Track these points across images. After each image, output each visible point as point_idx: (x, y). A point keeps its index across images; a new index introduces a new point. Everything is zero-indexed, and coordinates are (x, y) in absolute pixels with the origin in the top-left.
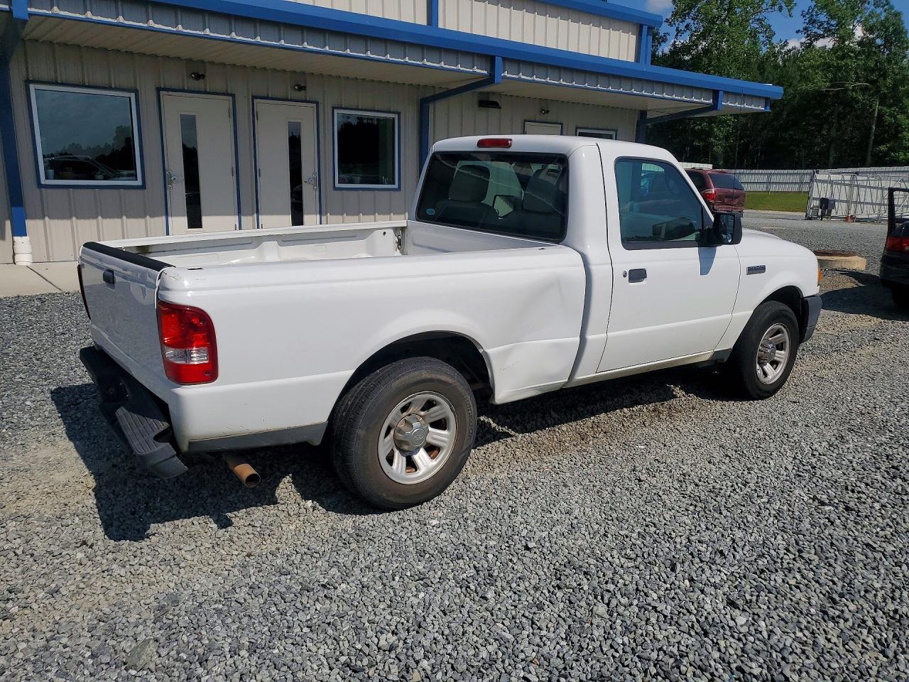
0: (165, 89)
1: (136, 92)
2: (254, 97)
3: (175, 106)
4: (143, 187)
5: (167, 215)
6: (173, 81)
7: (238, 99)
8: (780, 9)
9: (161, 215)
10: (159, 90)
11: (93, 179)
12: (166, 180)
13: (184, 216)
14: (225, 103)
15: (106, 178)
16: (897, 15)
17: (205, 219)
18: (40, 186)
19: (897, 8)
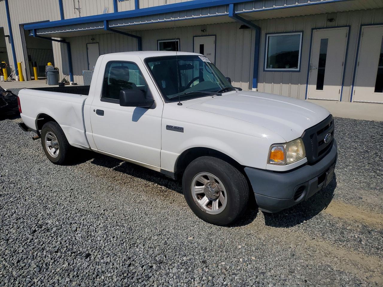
0: (316, 29)
1: (303, 32)
2: (362, 25)
3: (319, 35)
4: (299, 71)
5: (307, 84)
6: (320, 25)
7: (352, 28)
9: (305, 84)
10: (313, 29)
11: (285, 68)
12: (309, 68)
13: (314, 84)
14: (345, 30)
15: (290, 67)
17: (325, 87)
18: (264, 70)
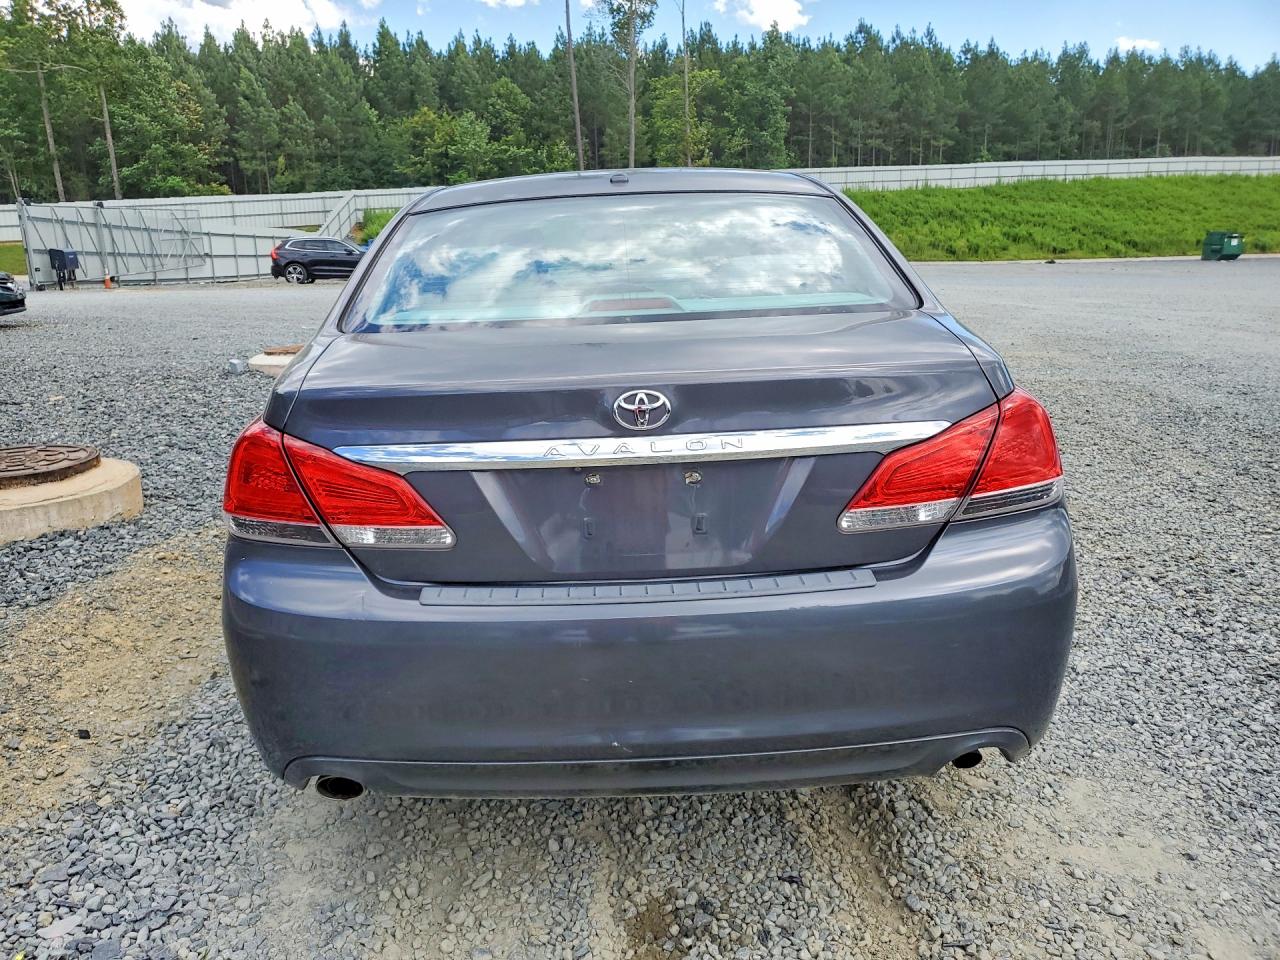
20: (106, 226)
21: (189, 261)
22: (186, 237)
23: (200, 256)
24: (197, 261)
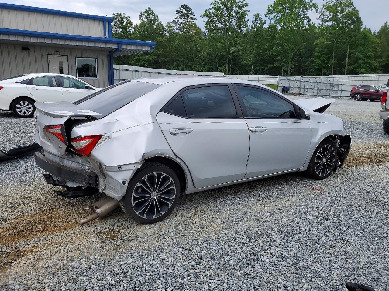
8: (312, 10)
16: (357, 11)
19: (357, 9)
20: (303, 81)
21: (331, 91)
22: (332, 85)
23: (336, 90)
24: (334, 92)
